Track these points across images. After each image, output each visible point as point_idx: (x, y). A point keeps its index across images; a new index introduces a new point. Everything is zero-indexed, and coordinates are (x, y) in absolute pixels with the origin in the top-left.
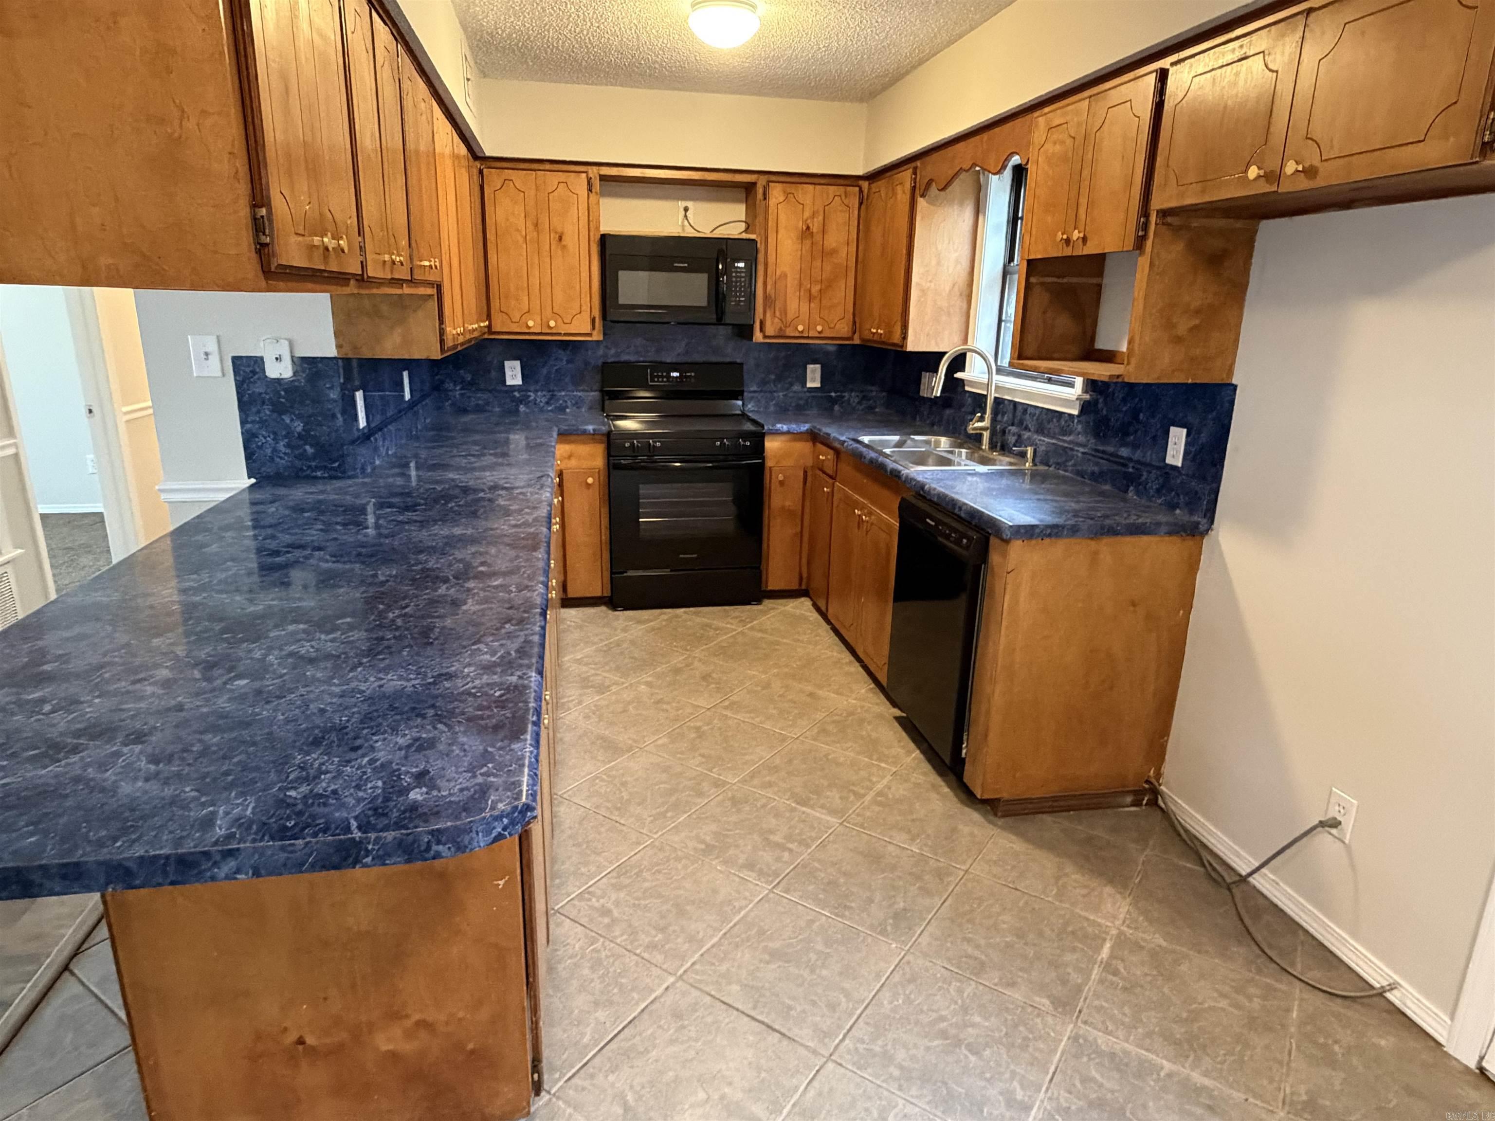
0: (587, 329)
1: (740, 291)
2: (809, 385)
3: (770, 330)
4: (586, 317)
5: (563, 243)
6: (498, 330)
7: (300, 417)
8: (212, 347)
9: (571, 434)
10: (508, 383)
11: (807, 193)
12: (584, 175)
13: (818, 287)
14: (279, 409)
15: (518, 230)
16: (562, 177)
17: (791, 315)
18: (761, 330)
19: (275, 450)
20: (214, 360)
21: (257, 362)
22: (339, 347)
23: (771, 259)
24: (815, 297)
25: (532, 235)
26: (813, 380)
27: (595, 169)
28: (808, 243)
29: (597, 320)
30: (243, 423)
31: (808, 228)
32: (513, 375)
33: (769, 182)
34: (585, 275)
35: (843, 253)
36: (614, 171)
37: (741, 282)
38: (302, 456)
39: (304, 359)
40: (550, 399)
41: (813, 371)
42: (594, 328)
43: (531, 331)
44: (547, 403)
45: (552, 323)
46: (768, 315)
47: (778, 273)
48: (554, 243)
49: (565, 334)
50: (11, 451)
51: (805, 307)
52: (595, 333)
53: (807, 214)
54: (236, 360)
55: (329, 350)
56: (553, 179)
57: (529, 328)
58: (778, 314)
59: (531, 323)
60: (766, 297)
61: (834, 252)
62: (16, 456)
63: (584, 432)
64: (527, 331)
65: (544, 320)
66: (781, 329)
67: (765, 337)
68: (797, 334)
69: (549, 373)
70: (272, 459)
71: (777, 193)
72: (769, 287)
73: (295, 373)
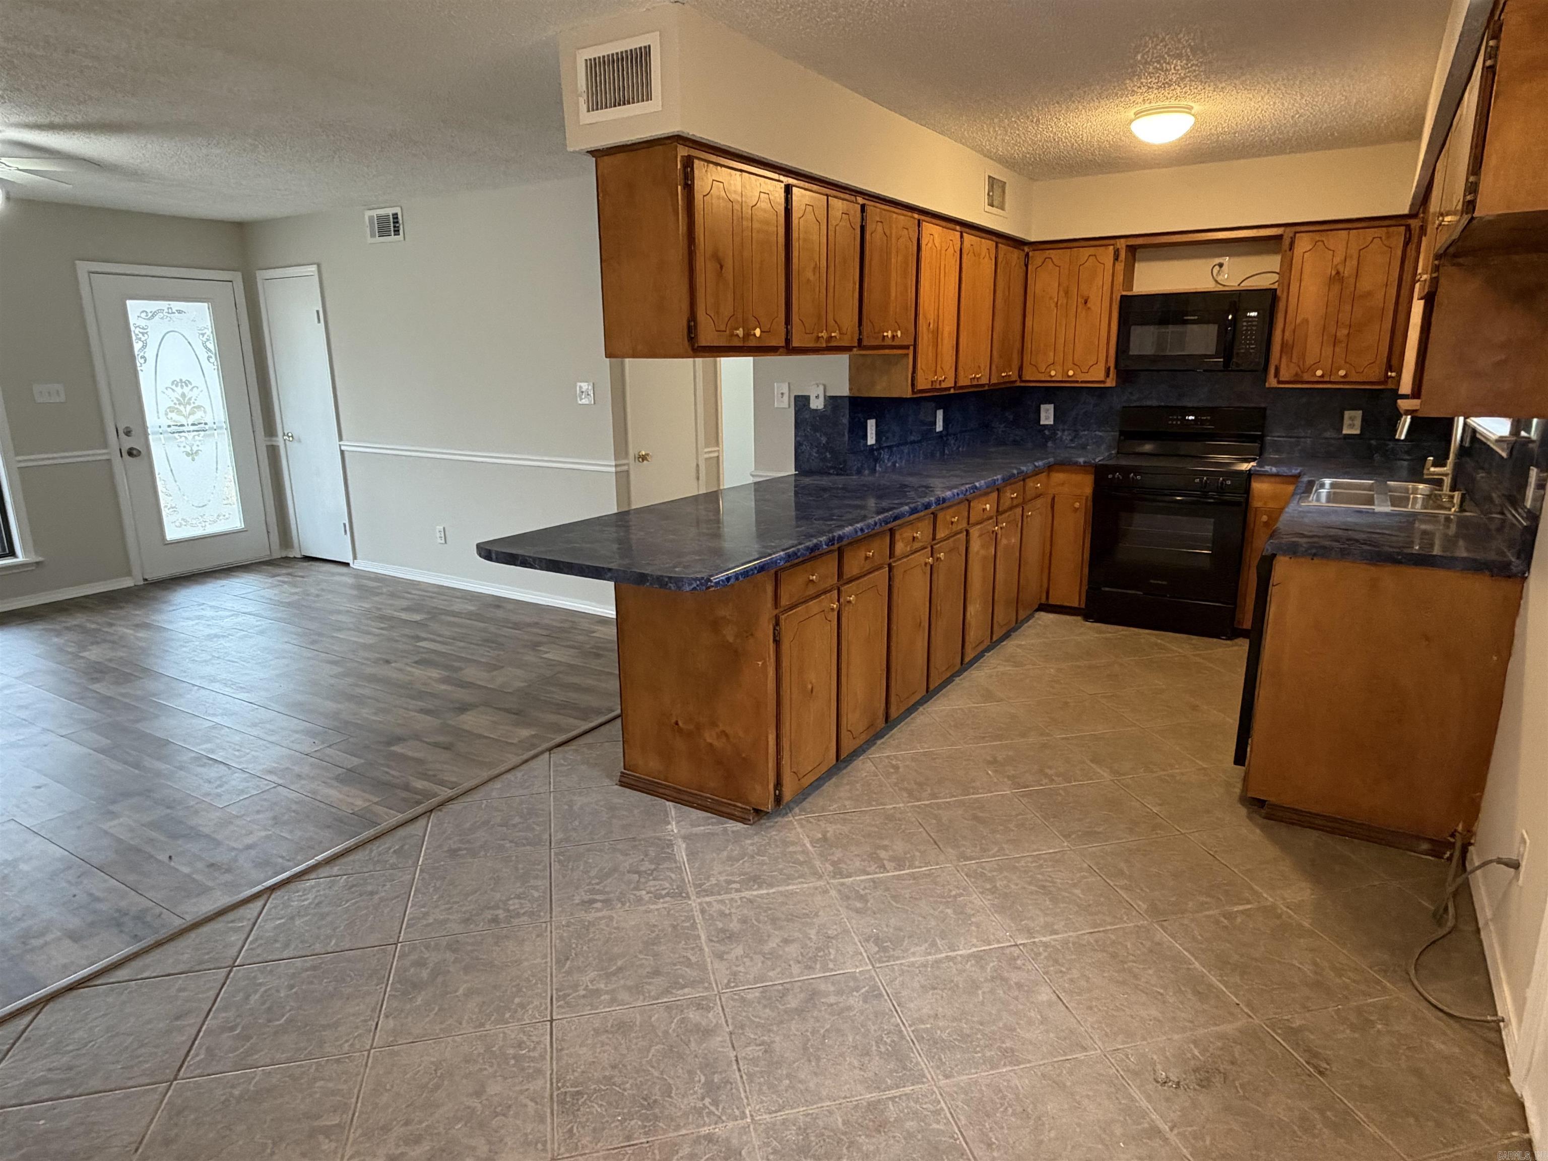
0: (1101, 376)
1: (1250, 339)
2: (1345, 432)
3: (1285, 375)
4: (1102, 366)
5: (1089, 305)
6: (1028, 378)
7: (826, 434)
8: (785, 390)
9: (1064, 464)
10: (1042, 423)
11: (1338, 240)
12: (1112, 247)
13: (1346, 332)
14: (815, 429)
15: (1051, 298)
16: (1092, 251)
17: (1309, 361)
18: (1277, 375)
19: (810, 454)
20: (786, 398)
21: (807, 399)
22: (850, 389)
23: (1292, 307)
24: (1340, 342)
25: (1062, 301)
26: (1352, 426)
27: (1122, 240)
28: (1336, 288)
29: (1112, 369)
30: (796, 436)
31: (1338, 273)
32: (1047, 415)
33: (1296, 233)
34: (1104, 334)
35: (1380, 295)
36: (1140, 241)
37: (1252, 330)
38: (824, 460)
39: (830, 397)
40: (1075, 437)
41: (1352, 419)
42: (1108, 375)
43: (1053, 379)
44: (1072, 440)
45: (1071, 373)
46: (1284, 360)
47: (1298, 321)
48: (1080, 306)
49: (1082, 382)
50: (716, 454)
51: (1328, 351)
52: (1108, 380)
53: (1337, 260)
54: (797, 397)
55: (845, 392)
56: (1085, 253)
57: (1052, 377)
58: (1295, 360)
59: (1053, 373)
60: (1284, 345)
61: (1369, 294)
62: (718, 457)
63: (1076, 464)
64: (1049, 379)
65: (1065, 369)
66: (1297, 375)
67: (1279, 382)
68: (1315, 379)
69: (1077, 414)
70: (808, 461)
71: (1303, 244)
72: (1287, 334)
73: (825, 406)
